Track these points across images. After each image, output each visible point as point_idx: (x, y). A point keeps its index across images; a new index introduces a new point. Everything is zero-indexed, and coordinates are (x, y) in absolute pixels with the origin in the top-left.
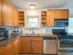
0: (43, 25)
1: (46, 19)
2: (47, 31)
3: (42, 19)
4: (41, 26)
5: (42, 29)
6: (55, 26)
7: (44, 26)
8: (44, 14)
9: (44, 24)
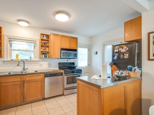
0: (43, 56)
1: (48, 47)
2: (49, 65)
3: (42, 46)
4: (40, 58)
5: (42, 63)
6: (61, 58)
7: (46, 57)
8: (45, 38)
9: (45, 54)
